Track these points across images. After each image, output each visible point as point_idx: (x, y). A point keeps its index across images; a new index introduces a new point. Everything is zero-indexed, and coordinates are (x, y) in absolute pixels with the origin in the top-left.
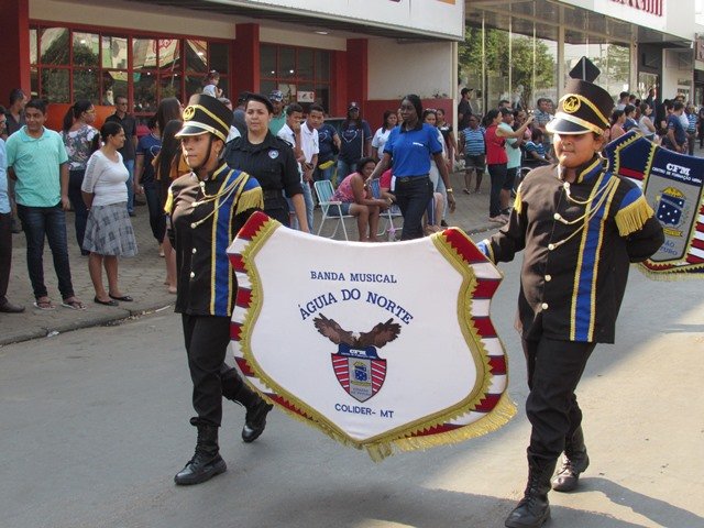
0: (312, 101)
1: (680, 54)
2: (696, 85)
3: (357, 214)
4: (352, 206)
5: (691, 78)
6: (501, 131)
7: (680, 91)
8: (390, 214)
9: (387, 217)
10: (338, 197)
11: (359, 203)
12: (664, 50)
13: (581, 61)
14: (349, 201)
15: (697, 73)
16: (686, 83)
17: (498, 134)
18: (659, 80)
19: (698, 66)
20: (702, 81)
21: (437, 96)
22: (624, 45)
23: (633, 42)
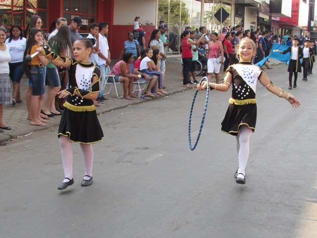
0: (87, 24)
1: (252, 9)
2: (258, 25)
3: (123, 82)
4: (120, 78)
5: (256, 21)
6: (189, 41)
7: (251, 27)
8: (139, 82)
9: (137, 84)
10: (113, 73)
11: (124, 76)
12: (245, 7)
13: (220, 9)
14: (119, 75)
15: (259, 18)
16: (253, 23)
17: (188, 43)
18: (243, 21)
19: (261, 15)
20: (260, 22)
21: (147, 24)
22: (229, 4)
23: (233, 3)
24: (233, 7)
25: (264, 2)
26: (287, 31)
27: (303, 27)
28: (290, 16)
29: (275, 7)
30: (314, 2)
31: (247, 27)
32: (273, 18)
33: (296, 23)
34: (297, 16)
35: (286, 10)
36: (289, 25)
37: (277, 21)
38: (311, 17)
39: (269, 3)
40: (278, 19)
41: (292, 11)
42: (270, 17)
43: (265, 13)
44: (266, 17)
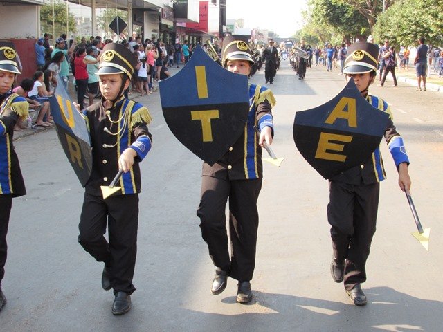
1: (152, 14)
2: (160, 32)
5: (158, 28)
6: (86, 60)
7: (152, 35)
12: (145, 13)
13: (116, 18)
15: (161, 25)
16: (155, 31)
18: (142, 29)
19: (164, 22)
20: (163, 29)
21: (28, 38)
22: (124, 9)
23: (130, 8)
24: (130, 12)
25: (167, 6)
26: (195, 38)
27: (214, 33)
28: (198, 21)
29: (179, 11)
30: (225, 3)
31: (148, 35)
32: (178, 24)
33: (206, 28)
34: (206, 21)
35: (193, 15)
36: (197, 31)
37: (183, 27)
38: (223, 21)
39: (172, 6)
40: (184, 25)
41: (200, 15)
42: (175, 23)
43: (168, 18)
44: (170, 24)
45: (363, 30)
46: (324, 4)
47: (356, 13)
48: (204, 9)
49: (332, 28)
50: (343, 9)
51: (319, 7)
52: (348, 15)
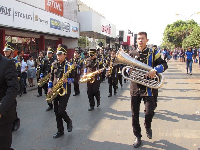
1: (113, 40)
5: (114, 44)
12: (110, 40)
15: (115, 44)
18: (109, 45)
19: (116, 42)
20: (116, 45)
23: (105, 38)
24: (105, 40)
25: (117, 38)
27: (132, 46)
28: (127, 42)
29: (121, 39)
31: (111, 47)
32: (121, 43)
33: (130, 44)
34: (130, 42)
35: (125, 40)
36: (127, 45)
38: (135, 42)
39: (119, 38)
40: (123, 43)
41: (128, 40)
42: (120, 43)
43: (118, 41)
44: (118, 43)
45: (180, 44)
46: (167, 36)
47: (178, 39)
48: (129, 38)
49: (171, 43)
50: (174, 37)
51: (166, 37)
52: (175, 39)
